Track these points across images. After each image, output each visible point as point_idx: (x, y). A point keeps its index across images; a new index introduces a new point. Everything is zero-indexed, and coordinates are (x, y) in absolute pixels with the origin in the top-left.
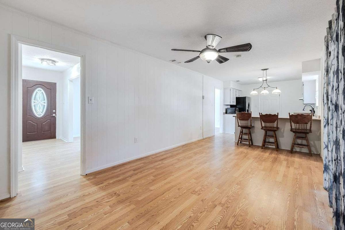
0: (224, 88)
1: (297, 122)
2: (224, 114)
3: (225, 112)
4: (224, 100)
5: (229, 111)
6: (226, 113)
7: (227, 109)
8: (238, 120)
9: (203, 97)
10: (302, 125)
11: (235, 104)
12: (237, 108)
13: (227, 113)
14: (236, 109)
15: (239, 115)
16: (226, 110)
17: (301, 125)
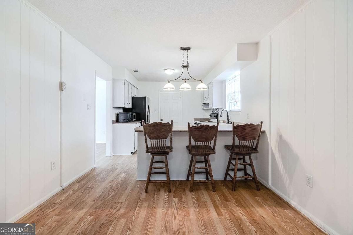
0: (113, 79)
1: (243, 138)
2: (113, 123)
3: (114, 119)
4: (114, 100)
5: (121, 118)
6: (117, 121)
7: (118, 114)
8: (146, 140)
9: (61, 87)
10: (249, 141)
11: (130, 106)
12: (134, 113)
13: (119, 121)
14: (132, 114)
15: (148, 128)
16: (117, 116)
17: (247, 141)
